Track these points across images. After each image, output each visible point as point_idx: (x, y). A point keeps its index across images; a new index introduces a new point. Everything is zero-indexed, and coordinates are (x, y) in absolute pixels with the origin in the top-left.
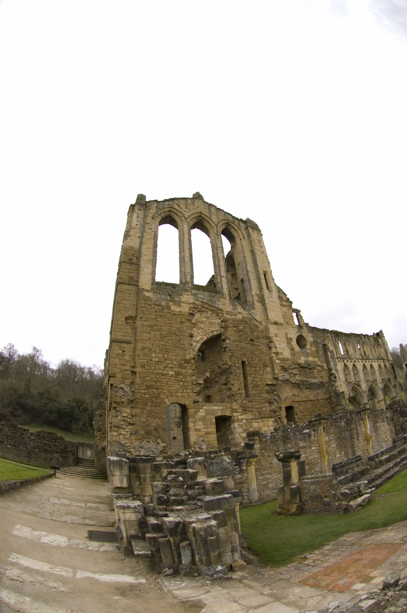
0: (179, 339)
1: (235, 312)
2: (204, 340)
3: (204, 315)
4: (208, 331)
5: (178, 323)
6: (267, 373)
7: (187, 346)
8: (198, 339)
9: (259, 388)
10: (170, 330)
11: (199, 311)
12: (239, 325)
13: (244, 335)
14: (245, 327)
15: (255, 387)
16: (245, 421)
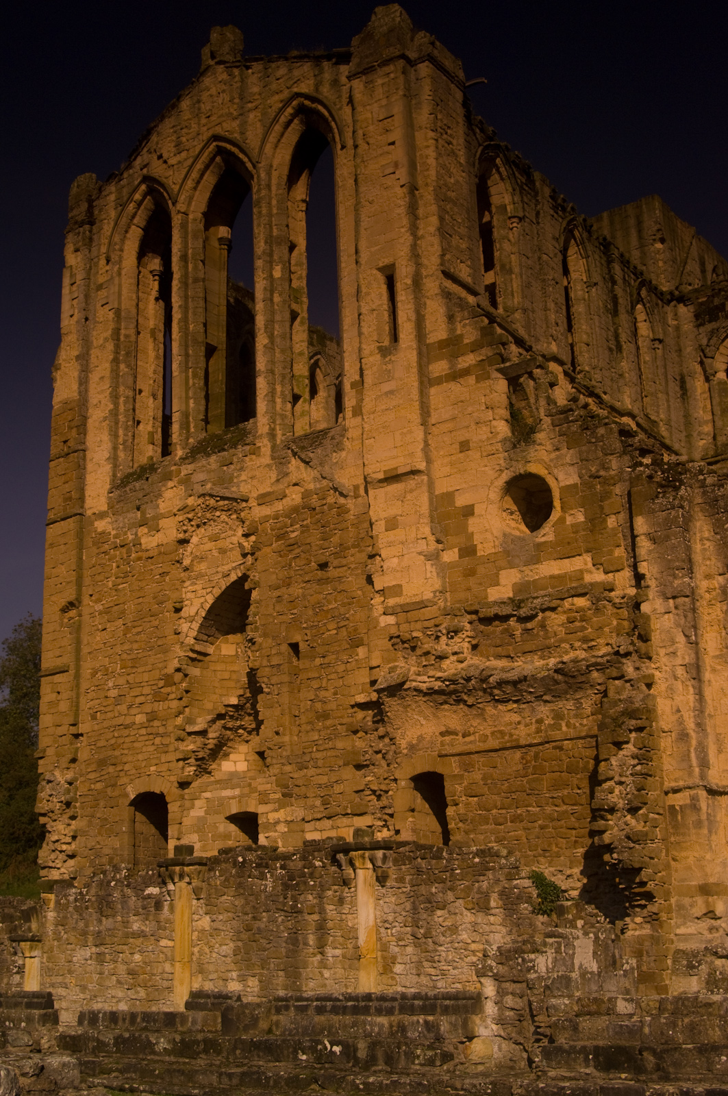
0: (157, 623)
1: (281, 486)
2: (207, 606)
3: (208, 532)
4: (217, 577)
5: (155, 581)
7: (171, 637)
8: (193, 611)
9: (328, 723)
10: (140, 607)
11: (198, 526)
12: (291, 529)
13: (303, 555)
14: (307, 526)
15: (318, 718)
16: (282, 828)
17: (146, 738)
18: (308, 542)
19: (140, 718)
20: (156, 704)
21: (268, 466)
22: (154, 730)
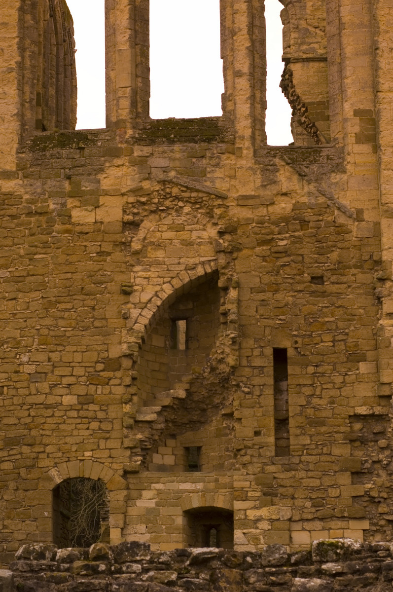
0: (93, 303)
1: (268, 193)
2: (165, 296)
3: (168, 221)
4: (178, 268)
5: (91, 259)
6: (359, 379)
7: (115, 321)
8: (145, 297)
9: (323, 429)
10: (68, 283)
11: (152, 212)
12: (279, 236)
13: (293, 265)
14: (299, 237)
15: (310, 424)
16: (264, 525)
17: (79, 421)
18: (300, 252)
19: (68, 400)
20: (93, 388)
21: (251, 168)
22: (90, 414)
